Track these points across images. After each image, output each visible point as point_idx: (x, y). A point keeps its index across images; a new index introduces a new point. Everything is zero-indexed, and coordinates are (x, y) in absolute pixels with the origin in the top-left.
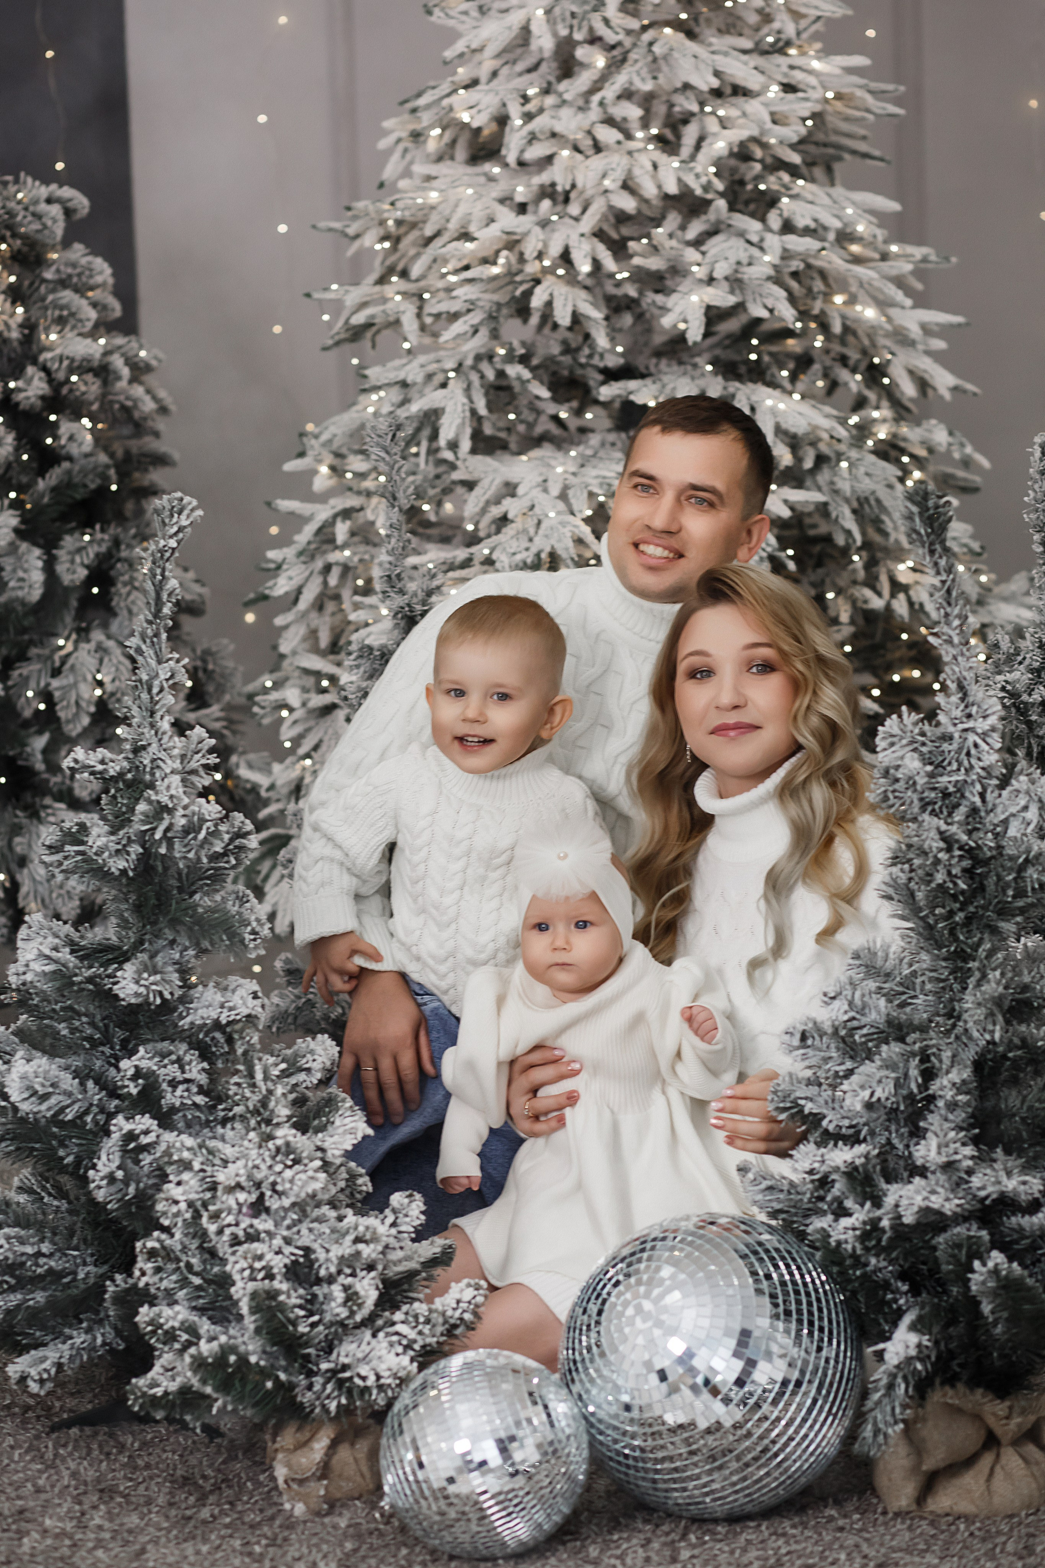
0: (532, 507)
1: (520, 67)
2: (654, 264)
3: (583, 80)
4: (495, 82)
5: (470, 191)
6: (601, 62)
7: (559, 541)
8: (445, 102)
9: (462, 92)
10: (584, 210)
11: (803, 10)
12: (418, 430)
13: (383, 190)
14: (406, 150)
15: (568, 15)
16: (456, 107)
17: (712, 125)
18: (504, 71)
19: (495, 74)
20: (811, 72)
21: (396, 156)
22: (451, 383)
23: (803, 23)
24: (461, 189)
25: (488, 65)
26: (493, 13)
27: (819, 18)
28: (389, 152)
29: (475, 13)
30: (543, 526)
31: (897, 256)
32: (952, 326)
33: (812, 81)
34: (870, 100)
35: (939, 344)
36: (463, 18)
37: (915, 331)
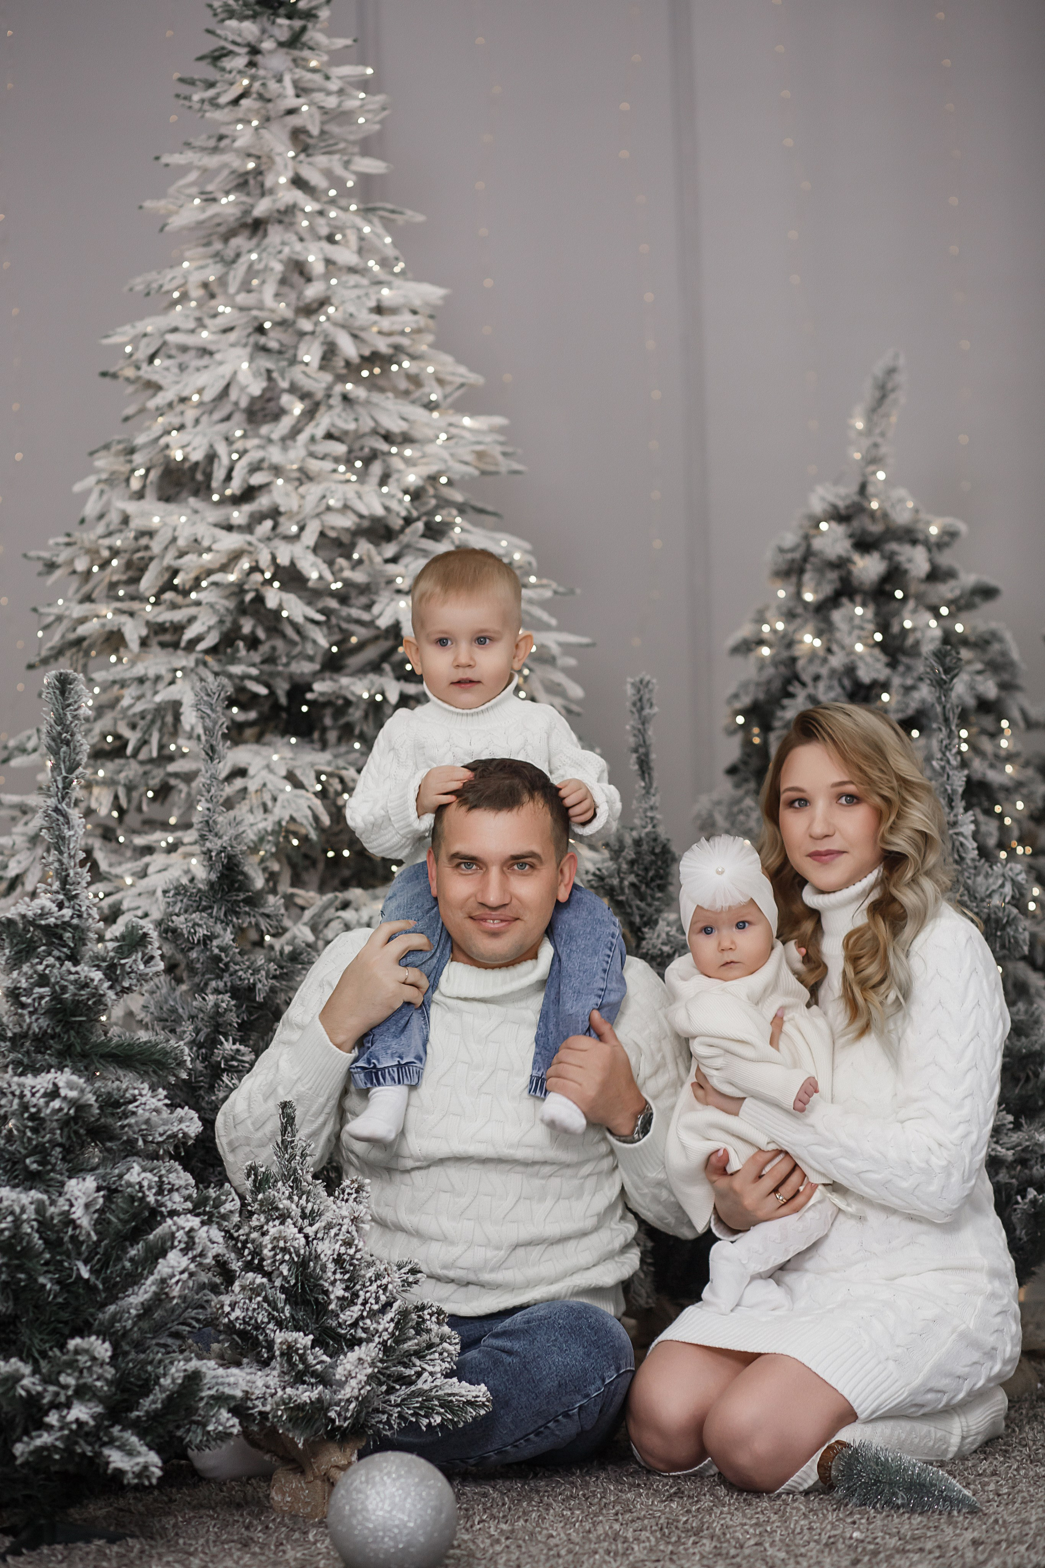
0: (264, 785)
1: (217, 416)
2: (359, 577)
3: (285, 424)
4: (199, 428)
5: (183, 519)
6: (298, 408)
7: (297, 811)
8: (163, 441)
9: (174, 433)
10: (302, 529)
11: (449, 378)
12: (153, 722)
13: (85, 525)
14: (102, 492)
15: (263, 371)
16: (172, 444)
17: (397, 463)
18: (204, 419)
19: (197, 421)
20: (464, 428)
21: (94, 496)
22: (179, 682)
23: (449, 389)
24: (175, 517)
25: (190, 414)
26: (191, 370)
27: (462, 385)
28: (88, 493)
29: (175, 370)
30: (281, 798)
31: (534, 586)
32: (581, 646)
33: (467, 435)
34: (500, 458)
35: (571, 662)
36: (166, 373)
37: (555, 650)
